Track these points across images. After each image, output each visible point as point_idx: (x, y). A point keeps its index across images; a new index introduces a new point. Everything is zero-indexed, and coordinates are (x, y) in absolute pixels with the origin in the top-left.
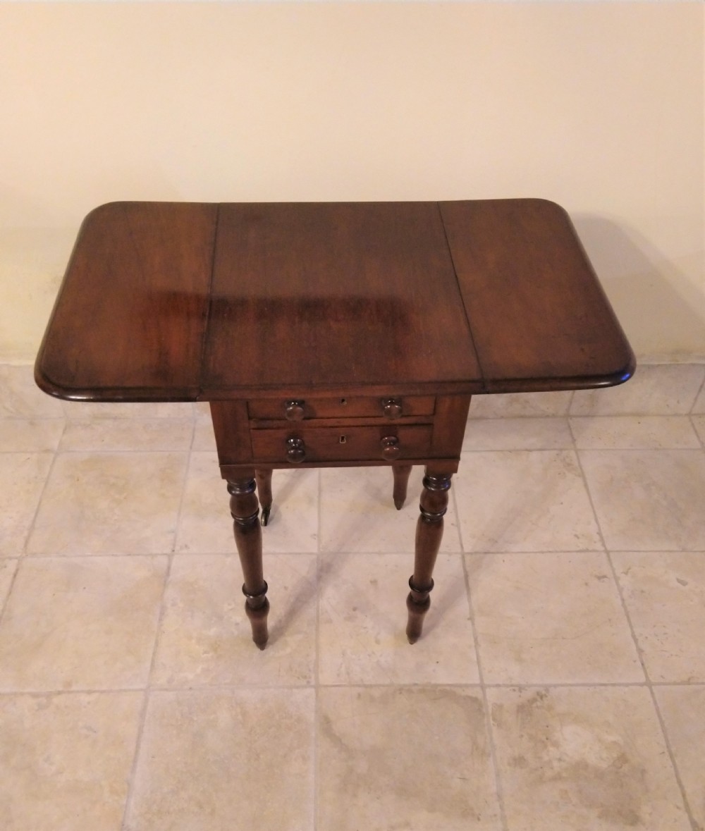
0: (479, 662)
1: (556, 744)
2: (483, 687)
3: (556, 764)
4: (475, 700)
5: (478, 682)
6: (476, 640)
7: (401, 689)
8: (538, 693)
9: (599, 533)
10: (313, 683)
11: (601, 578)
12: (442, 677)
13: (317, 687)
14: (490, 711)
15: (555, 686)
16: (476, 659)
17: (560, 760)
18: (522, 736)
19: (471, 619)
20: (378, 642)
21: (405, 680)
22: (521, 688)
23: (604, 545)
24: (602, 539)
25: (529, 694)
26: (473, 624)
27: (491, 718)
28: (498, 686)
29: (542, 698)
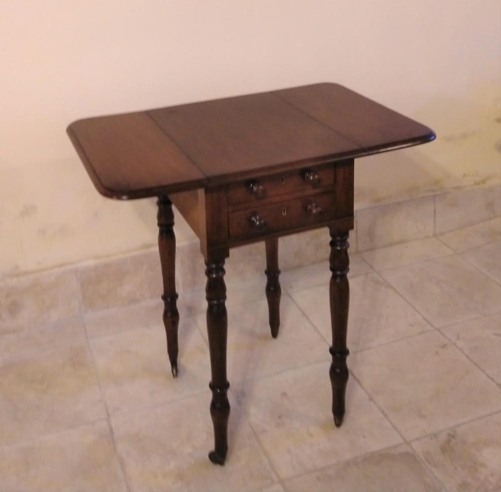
0: (394, 427)
1: (483, 465)
2: (408, 443)
3: (491, 479)
4: (407, 454)
5: (401, 441)
6: (383, 412)
7: (348, 464)
8: (449, 435)
9: (425, 319)
10: (276, 479)
11: (444, 346)
12: (374, 446)
13: (281, 482)
14: (423, 459)
15: (459, 426)
16: (390, 425)
17: (492, 475)
18: (456, 468)
19: (371, 399)
20: (311, 435)
21: (348, 456)
22: (435, 435)
23: (432, 325)
24: (429, 323)
25: (443, 437)
26: (375, 403)
27: (427, 463)
28: (418, 439)
29: (453, 437)
